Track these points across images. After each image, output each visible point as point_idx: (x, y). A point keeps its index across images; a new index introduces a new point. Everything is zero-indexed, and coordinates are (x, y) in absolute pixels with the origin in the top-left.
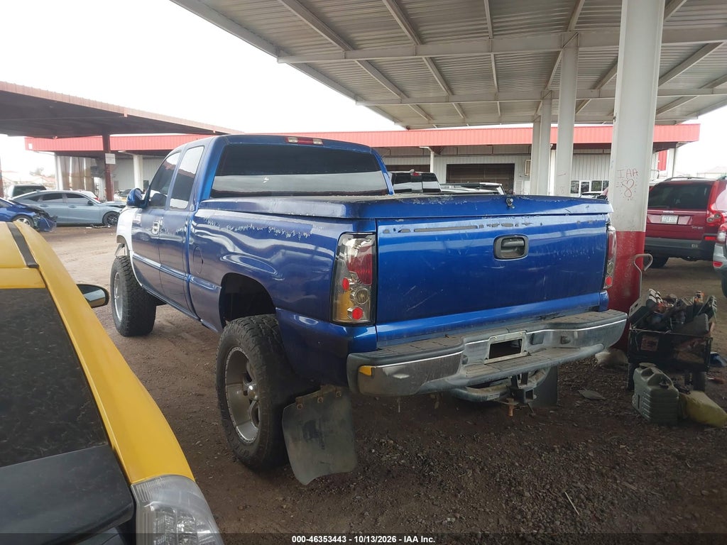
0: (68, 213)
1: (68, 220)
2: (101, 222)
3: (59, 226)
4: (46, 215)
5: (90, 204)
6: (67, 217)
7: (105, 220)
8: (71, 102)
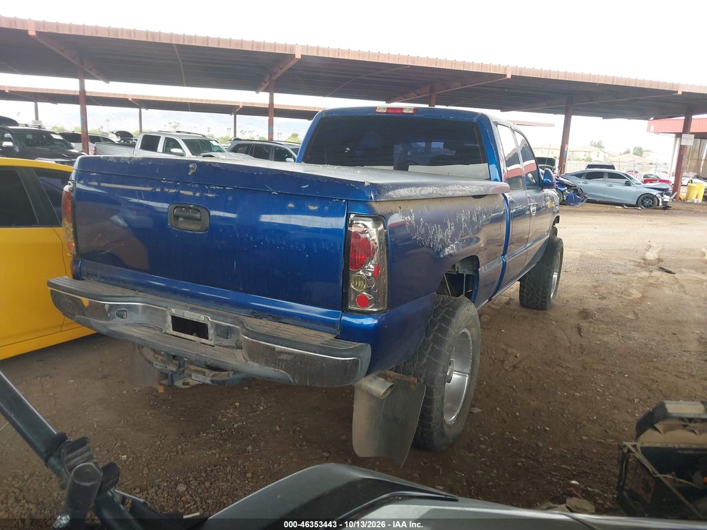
0: (604, 191)
1: (603, 197)
2: (635, 203)
3: (589, 201)
4: (576, 190)
5: (628, 184)
6: (602, 195)
7: (640, 201)
8: (638, 86)
